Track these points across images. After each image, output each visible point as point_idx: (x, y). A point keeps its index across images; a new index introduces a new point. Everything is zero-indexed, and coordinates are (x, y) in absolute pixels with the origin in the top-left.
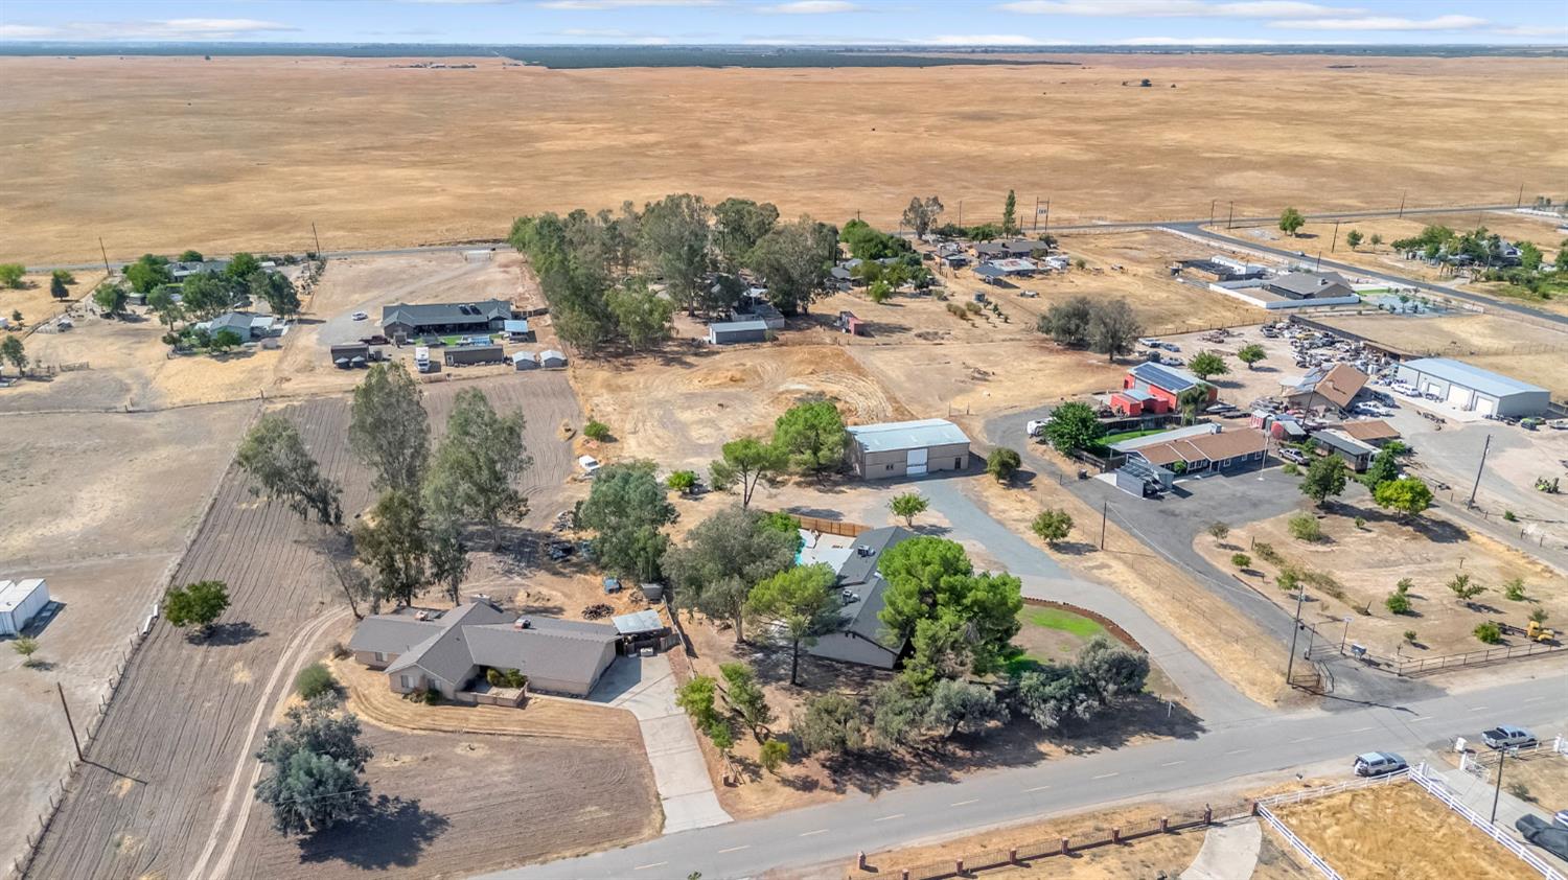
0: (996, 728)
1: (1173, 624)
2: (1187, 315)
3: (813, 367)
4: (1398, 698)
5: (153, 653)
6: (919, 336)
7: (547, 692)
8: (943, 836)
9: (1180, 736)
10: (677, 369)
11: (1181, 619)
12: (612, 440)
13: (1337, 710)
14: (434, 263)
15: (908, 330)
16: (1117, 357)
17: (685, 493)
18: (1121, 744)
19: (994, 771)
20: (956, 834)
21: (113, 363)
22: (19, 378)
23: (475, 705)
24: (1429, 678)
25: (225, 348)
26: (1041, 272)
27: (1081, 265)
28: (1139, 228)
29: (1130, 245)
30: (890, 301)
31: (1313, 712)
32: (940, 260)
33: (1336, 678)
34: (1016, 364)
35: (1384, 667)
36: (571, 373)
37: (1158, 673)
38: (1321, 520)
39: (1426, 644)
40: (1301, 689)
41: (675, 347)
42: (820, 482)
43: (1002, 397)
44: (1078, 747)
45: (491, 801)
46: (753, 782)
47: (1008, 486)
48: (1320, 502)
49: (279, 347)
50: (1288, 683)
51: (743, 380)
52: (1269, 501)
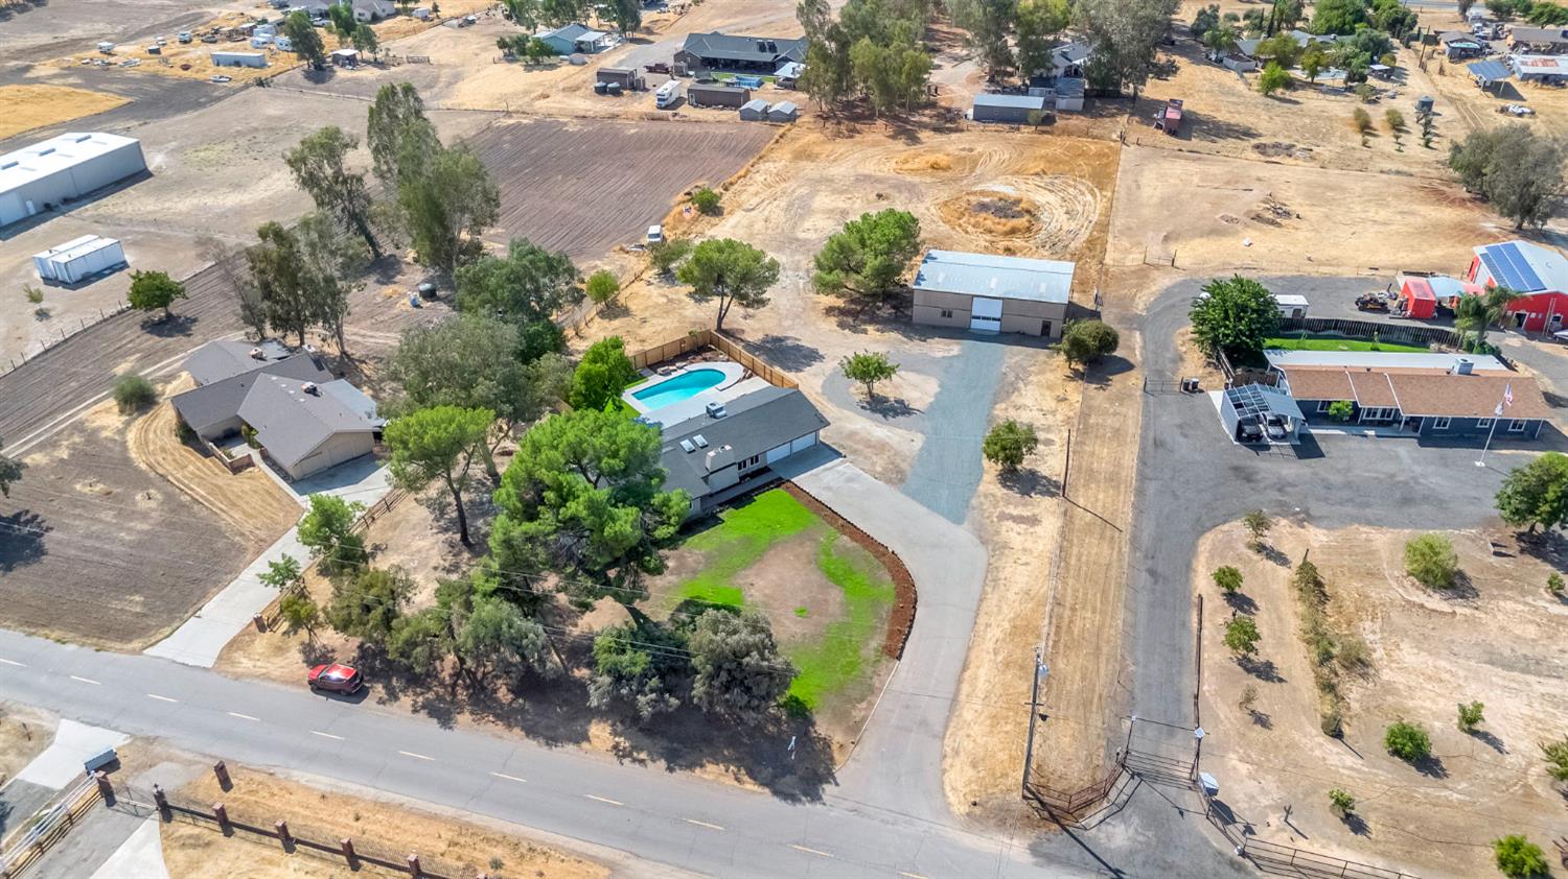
1: (994, 633)
3: (1045, 166)
5: (110, 327)
7: (273, 465)
8: (343, 784)
9: (776, 793)
11: (1018, 629)
12: (717, 213)
15: (1253, 136)
18: (690, 766)
19: (506, 733)
20: (352, 787)
21: (454, 60)
22: (367, 63)
25: (543, 59)
30: (1288, 94)
32: (1443, 46)
33: (1127, 811)
34: (1358, 208)
35: (1235, 830)
36: (781, 131)
37: (869, 691)
38: (1494, 560)
39: (1371, 825)
40: (1035, 804)
41: (925, 117)
42: (855, 314)
43: (1266, 251)
44: (634, 748)
45: (89, 556)
46: (284, 633)
47: (1077, 376)
48: (1525, 529)
49: (584, 63)
50: (1025, 786)
51: (947, 168)
52: (1441, 502)
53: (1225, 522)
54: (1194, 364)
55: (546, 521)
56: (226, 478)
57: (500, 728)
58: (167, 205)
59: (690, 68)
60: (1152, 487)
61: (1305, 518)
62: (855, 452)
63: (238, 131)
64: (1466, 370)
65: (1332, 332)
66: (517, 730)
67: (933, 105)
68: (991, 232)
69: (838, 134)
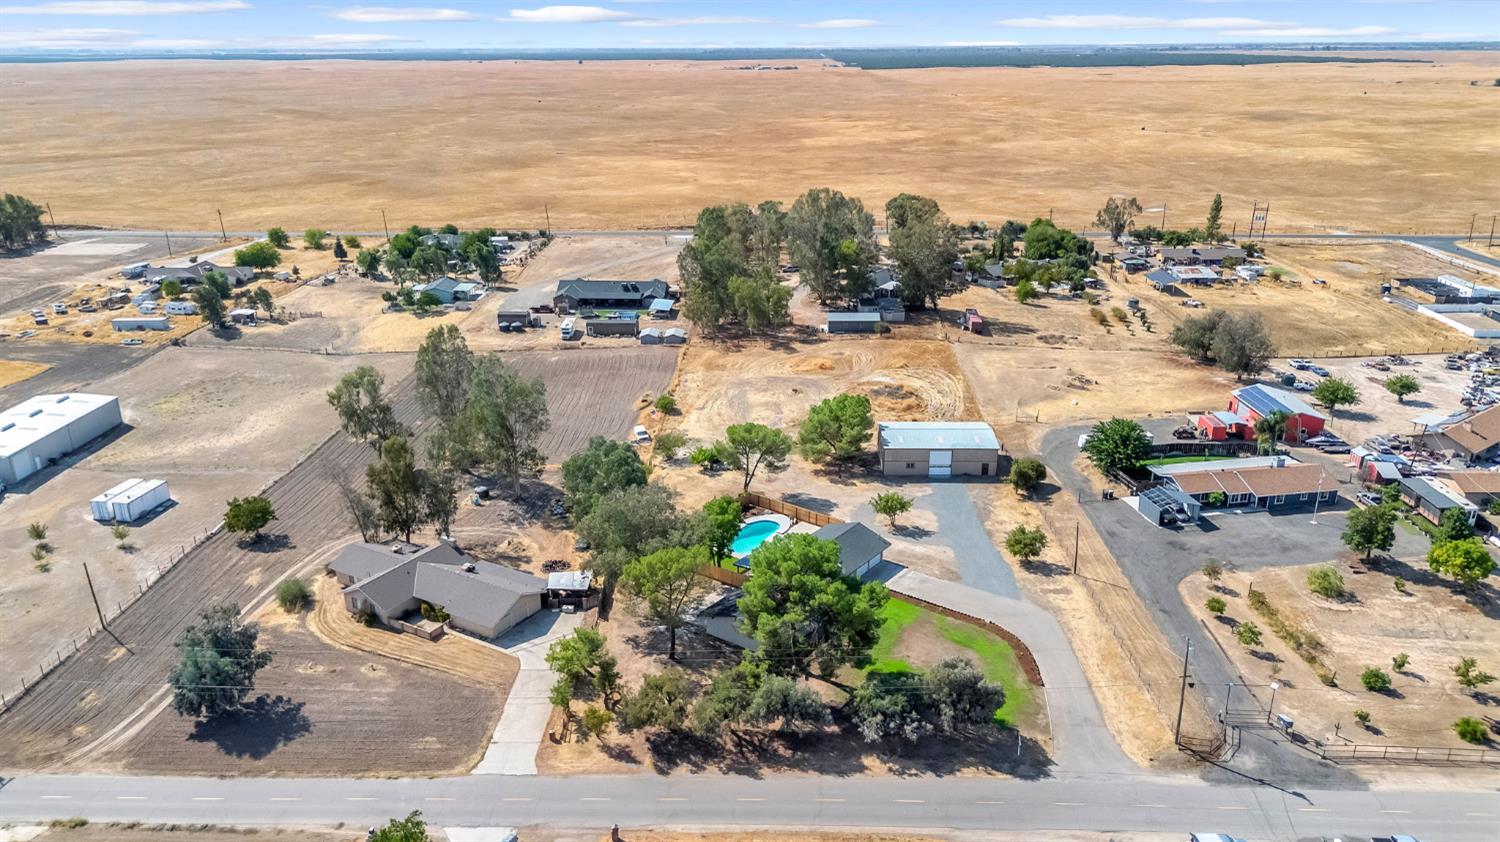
0: (832, 734)
1: (1093, 661)
2: (1369, 337)
3: (904, 361)
4: (1302, 781)
5: (208, 551)
6: (1040, 338)
7: (463, 631)
8: (711, 827)
9: (1019, 777)
10: (781, 354)
11: (1106, 657)
12: (677, 413)
13: (1218, 782)
14: (639, 245)
15: (1033, 331)
16: (1245, 376)
17: (706, 469)
18: (951, 772)
19: (804, 775)
21: (341, 313)
22: (267, 320)
23: (399, 631)
24: (1359, 767)
25: (427, 308)
26: (1221, 282)
27: (1276, 277)
28: (1377, 241)
29: (1354, 258)
30: (1036, 302)
31: (1191, 780)
32: (1118, 263)
33: (1244, 747)
34: (1130, 375)
35: (1311, 746)
36: (682, 350)
37: (1039, 708)
38: (1355, 576)
39: (1382, 729)
40: (1189, 752)
41: (789, 333)
42: (838, 473)
43: (1089, 407)
44: (904, 768)
45: (357, 717)
46: (577, 742)
47: (1025, 498)
48: (1364, 556)
49: (469, 309)
50: (1176, 743)
51: (832, 368)
52: (1306, 547)
53: (1186, 576)
54: (1100, 483)
55: (794, 615)
56: (430, 646)
57: (797, 772)
58: (166, 451)
59: (571, 308)
60: (1126, 561)
61: (1233, 568)
62: (912, 563)
63: (187, 385)
64: (1281, 464)
65: (1174, 453)
66: (811, 772)
67: (791, 324)
68: (893, 409)
69: (728, 350)
